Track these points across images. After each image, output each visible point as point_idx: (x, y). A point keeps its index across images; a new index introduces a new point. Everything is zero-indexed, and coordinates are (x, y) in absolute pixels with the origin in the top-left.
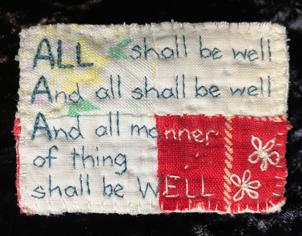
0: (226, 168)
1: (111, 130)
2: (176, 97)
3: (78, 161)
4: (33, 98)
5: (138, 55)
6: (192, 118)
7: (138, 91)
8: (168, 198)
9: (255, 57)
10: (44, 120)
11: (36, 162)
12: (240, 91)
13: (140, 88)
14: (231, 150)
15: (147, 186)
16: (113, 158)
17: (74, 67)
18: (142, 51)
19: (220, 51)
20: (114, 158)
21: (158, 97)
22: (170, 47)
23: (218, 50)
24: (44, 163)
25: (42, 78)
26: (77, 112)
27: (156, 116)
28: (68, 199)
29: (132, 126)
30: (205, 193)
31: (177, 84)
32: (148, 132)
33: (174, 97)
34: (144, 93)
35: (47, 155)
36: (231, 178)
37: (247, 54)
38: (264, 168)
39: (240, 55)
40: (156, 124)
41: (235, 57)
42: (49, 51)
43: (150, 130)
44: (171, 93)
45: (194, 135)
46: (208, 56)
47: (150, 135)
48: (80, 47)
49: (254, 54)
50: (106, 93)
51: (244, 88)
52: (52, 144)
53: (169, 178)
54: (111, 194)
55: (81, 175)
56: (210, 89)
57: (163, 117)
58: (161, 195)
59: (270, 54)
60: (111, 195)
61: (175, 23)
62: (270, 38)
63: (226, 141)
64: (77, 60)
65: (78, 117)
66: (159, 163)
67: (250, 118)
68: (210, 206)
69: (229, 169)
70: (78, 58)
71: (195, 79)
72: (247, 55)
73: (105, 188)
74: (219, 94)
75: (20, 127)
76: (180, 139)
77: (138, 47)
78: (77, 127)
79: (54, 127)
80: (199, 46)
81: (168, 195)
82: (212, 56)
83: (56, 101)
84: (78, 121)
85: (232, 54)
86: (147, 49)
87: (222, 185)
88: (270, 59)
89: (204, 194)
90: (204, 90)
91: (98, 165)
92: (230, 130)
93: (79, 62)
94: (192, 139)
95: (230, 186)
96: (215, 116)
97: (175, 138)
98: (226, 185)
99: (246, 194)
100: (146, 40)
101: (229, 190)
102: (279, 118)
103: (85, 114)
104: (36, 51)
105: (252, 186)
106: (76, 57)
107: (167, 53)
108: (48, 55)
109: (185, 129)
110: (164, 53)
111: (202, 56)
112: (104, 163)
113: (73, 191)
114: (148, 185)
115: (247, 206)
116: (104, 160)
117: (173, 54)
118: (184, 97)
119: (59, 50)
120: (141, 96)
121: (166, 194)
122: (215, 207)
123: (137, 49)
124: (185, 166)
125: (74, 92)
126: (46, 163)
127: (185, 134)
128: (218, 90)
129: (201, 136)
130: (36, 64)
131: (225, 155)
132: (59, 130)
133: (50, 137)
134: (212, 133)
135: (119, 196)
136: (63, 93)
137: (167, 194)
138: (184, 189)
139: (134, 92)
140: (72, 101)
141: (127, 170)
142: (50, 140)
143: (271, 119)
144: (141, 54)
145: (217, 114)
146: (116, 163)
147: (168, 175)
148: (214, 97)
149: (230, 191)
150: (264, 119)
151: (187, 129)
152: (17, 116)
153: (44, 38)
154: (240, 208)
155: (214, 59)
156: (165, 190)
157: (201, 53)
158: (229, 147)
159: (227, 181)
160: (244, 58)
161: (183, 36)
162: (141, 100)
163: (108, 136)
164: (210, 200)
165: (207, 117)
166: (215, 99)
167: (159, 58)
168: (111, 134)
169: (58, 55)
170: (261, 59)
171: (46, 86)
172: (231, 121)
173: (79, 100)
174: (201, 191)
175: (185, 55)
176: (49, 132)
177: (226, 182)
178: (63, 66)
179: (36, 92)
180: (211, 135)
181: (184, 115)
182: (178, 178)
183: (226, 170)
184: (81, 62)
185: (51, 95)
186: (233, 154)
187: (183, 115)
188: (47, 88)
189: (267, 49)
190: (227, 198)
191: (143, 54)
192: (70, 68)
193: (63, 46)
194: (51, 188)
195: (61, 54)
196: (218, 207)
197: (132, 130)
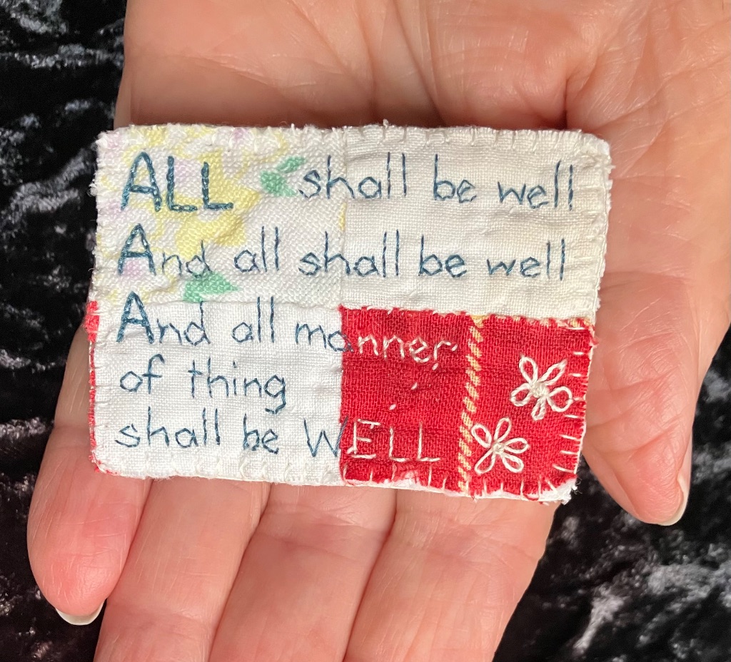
0: (465, 412)
1: (259, 331)
2: (382, 274)
3: (201, 385)
4: (121, 265)
5: (314, 189)
6: (409, 315)
7: (311, 259)
8: (357, 459)
9: (543, 201)
10: (141, 307)
11: (125, 382)
12: (505, 267)
13: (316, 255)
14: (476, 380)
15: (321, 437)
16: (263, 384)
17: (197, 209)
18: (323, 183)
19: (474, 188)
20: (265, 383)
21: (348, 271)
22: (374, 176)
23: (471, 184)
24: (139, 384)
25: (139, 227)
26: (201, 295)
27: (342, 309)
28: (180, 451)
29: (298, 325)
30: (423, 456)
31: (385, 249)
32: (327, 339)
33: (378, 274)
34: (321, 263)
35: (146, 372)
36: (473, 431)
37: (526, 193)
38: (537, 415)
39: (512, 195)
40: (341, 323)
41: (502, 200)
42: (152, 176)
43: (330, 336)
44: (373, 265)
45: (411, 350)
46: (449, 197)
47: (331, 345)
48: (208, 171)
49: (540, 193)
50: (253, 261)
51: (514, 262)
52: (155, 351)
53: (360, 425)
54: (258, 446)
55: (204, 411)
56: (447, 262)
57: (354, 310)
58: (343, 453)
59: (571, 196)
60: (257, 448)
61: (390, 127)
62: (574, 163)
63: (469, 363)
64: (203, 196)
65: (201, 304)
66: (343, 397)
67: (518, 319)
68: (432, 480)
69: (469, 413)
70: (205, 192)
71: (420, 241)
72: (525, 196)
73: (247, 435)
74: (465, 272)
75: (97, 318)
76: (385, 356)
77: (317, 175)
78: (199, 323)
79: (158, 321)
80: (433, 175)
81: (358, 454)
82: (456, 195)
83: (163, 272)
84: (202, 312)
85: (497, 193)
86: (332, 179)
87: (455, 442)
88: (571, 206)
89: (422, 458)
90: (437, 262)
91: (235, 393)
92: (478, 341)
93: (206, 201)
94: (406, 356)
95: (469, 445)
96: (452, 314)
97: (376, 353)
98: (463, 443)
99: (499, 461)
100: (331, 160)
101: (467, 451)
102: (576, 323)
103: (214, 298)
104: (127, 176)
105: (510, 447)
106: (201, 191)
107: (370, 188)
108: (150, 186)
109: (395, 337)
110: (363, 187)
111: (437, 195)
112: (246, 391)
113: (190, 437)
114: (323, 434)
115: (502, 485)
116: (246, 385)
117: (379, 191)
118: (397, 274)
119: (170, 177)
120: (317, 269)
121: (353, 453)
122: (441, 483)
123: (314, 179)
124: (390, 404)
125: (196, 257)
126: (142, 385)
127: (394, 346)
128: (463, 264)
129: (425, 350)
130: (127, 200)
131: (465, 389)
132: (167, 327)
133: (151, 338)
134: (447, 346)
135: (272, 451)
136: (175, 259)
137: (355, 453)
138: (386, 446)
139: (304, 260)
140: (191, 275)
141: (286, 406)
142: (151, 343)
143: (560, 324)
144: (319, 188)
145: (457, 309)
146: (266, 391)
147: (359, 420)
148: (454, 276)
149: (470, 455)
150: (546, 324)
151: (400, 337)
152: (92, 297)
153: (143, 151)
154: (488, 488)
155: (461, 202)
156: (352, 445)
157: (436, 189)
158: (474, 374)
159: (466, 436)
160: (521, 201)
161: (403, 155)
162: (317, 275)
163: (254, 341)
164: (433, 470)
165: (436, 314)
166: (454, 281)
167: (354, 197)
168: (260, 339)
169: (169, 185)
170: (553, 204)
171: (145, 244)
172: (482, 325)
173: (204, 272)
174: (417, 451)
175: (403, 194)
176: (148, 330)
177: (463, 438)
178: (177, 208)
179: (127, 254)
180: (444, 349)
181: (395, 309)
182: (375, 426)
183: (464, 415)
184: (210, 202)
185: (154, 261)
186: (481, 387)
187: (392, 309)
188: (147, 247)
189: (567, 184)
190: (463, 468)
191: (324, 188)
192: (190, 210)
193: (177, 168)
194: (151, 431)
195: (174, 184)
196: (447, 483)
197: (297, 333)
